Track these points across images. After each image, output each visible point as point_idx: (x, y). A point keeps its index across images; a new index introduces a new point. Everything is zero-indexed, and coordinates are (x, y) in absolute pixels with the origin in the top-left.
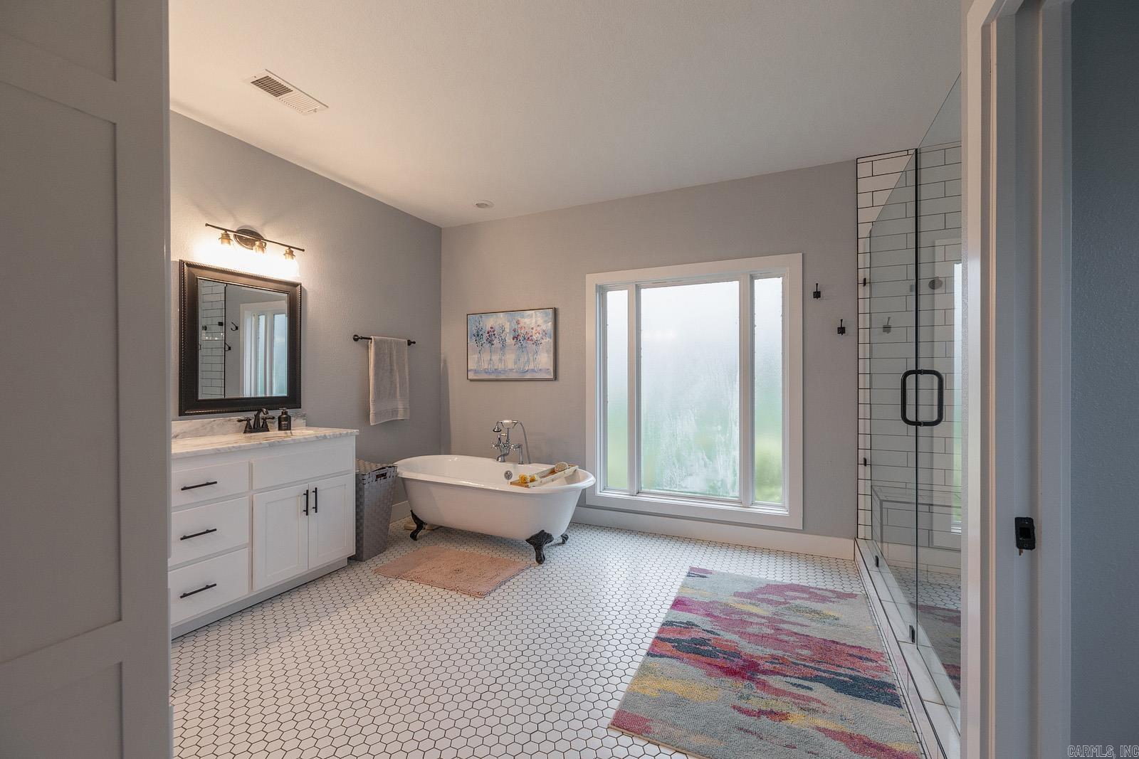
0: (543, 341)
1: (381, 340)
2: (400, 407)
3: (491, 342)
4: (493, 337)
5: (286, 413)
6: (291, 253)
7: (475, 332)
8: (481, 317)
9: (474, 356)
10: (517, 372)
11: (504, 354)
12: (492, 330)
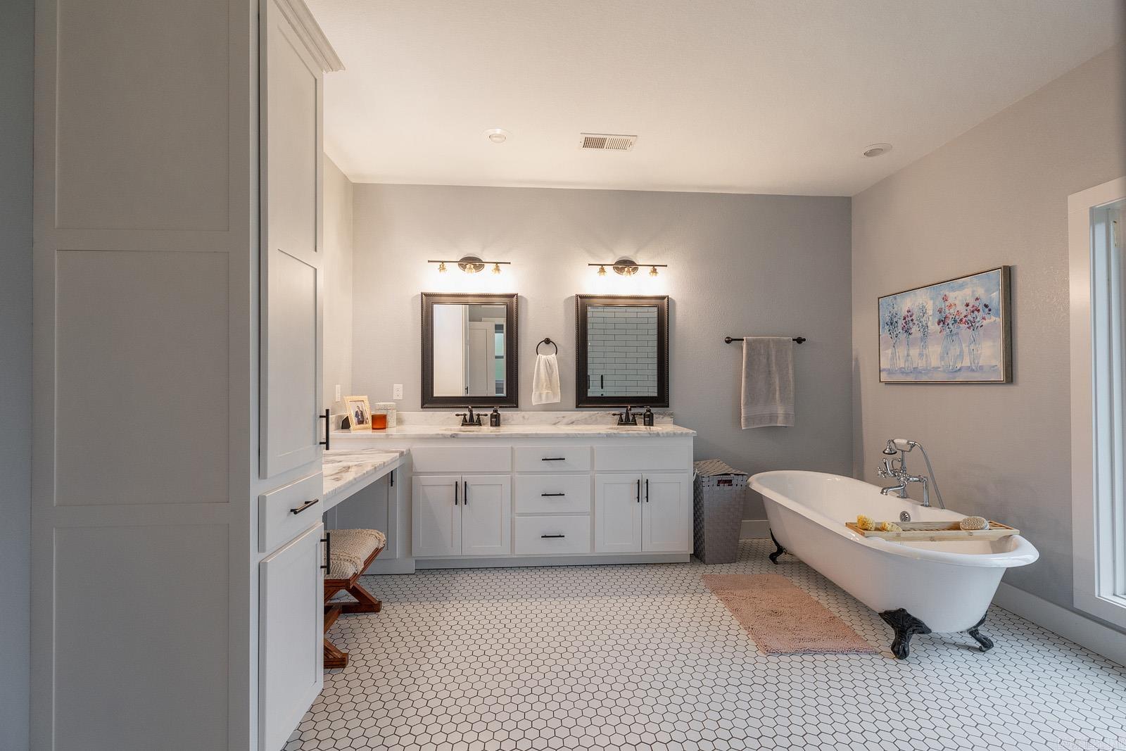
0: (985, 323)
1: (755, 341)
2: (780, 411)
3: (908, 331)
4: (911, 324)
5: (649, 411)
6: (655, 271)
7: (888, 319)
8: (895, 299)
9: (887, 351)
10: (944, 371)
11: (925, 347)
12: (909, 314)
